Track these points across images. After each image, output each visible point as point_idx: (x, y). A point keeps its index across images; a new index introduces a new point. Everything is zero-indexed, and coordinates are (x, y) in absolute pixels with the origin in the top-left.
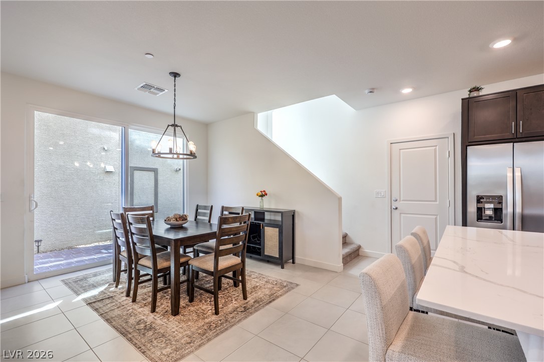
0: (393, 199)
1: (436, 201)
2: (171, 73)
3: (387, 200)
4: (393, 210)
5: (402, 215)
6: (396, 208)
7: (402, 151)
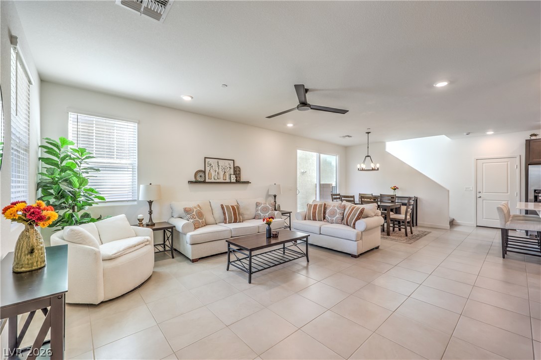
0: (478, 191)
1: (508, 193)
2: (366, 133)
3: (474, 193)
4: (478, 199)
5: (484, 201)
6: (480, 197)
7: (484, 164)
